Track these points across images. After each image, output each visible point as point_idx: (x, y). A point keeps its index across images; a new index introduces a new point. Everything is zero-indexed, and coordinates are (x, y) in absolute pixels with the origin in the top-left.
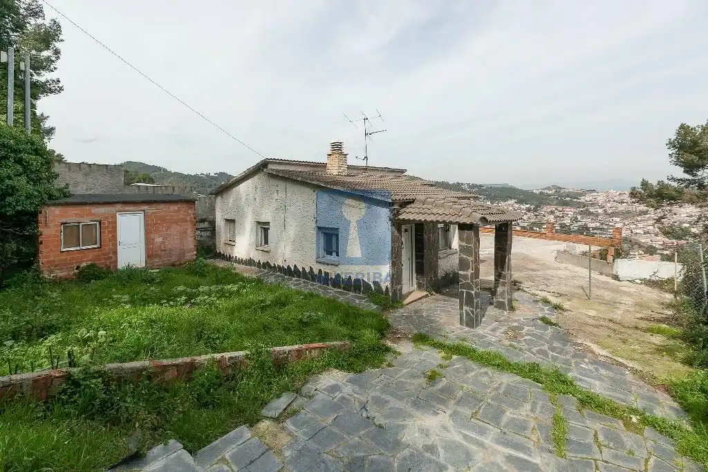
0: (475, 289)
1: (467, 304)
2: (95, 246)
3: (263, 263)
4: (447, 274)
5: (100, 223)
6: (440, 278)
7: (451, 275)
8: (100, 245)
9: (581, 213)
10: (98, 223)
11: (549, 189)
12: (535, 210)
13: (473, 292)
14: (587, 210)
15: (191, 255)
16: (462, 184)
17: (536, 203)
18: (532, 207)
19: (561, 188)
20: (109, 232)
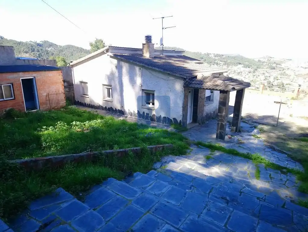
0: (225, 122)
1: (220, 129)
2: (12, 98)
3: (108, 108)
4: (207, 114)
5: (13, 85)
6: (204, 116)
7: (210, 115)
8: (15, 98)
9: (281, 74)
10: (11, 85)
11: (264, 58)
12: (254, 72)
13: (224, 123)
14: (285, 72)
15: (63, 103)
16: (210, 54)
17: (255, 67)
18: (252, 70)
19: (271, 58)
20: (18, 90)
